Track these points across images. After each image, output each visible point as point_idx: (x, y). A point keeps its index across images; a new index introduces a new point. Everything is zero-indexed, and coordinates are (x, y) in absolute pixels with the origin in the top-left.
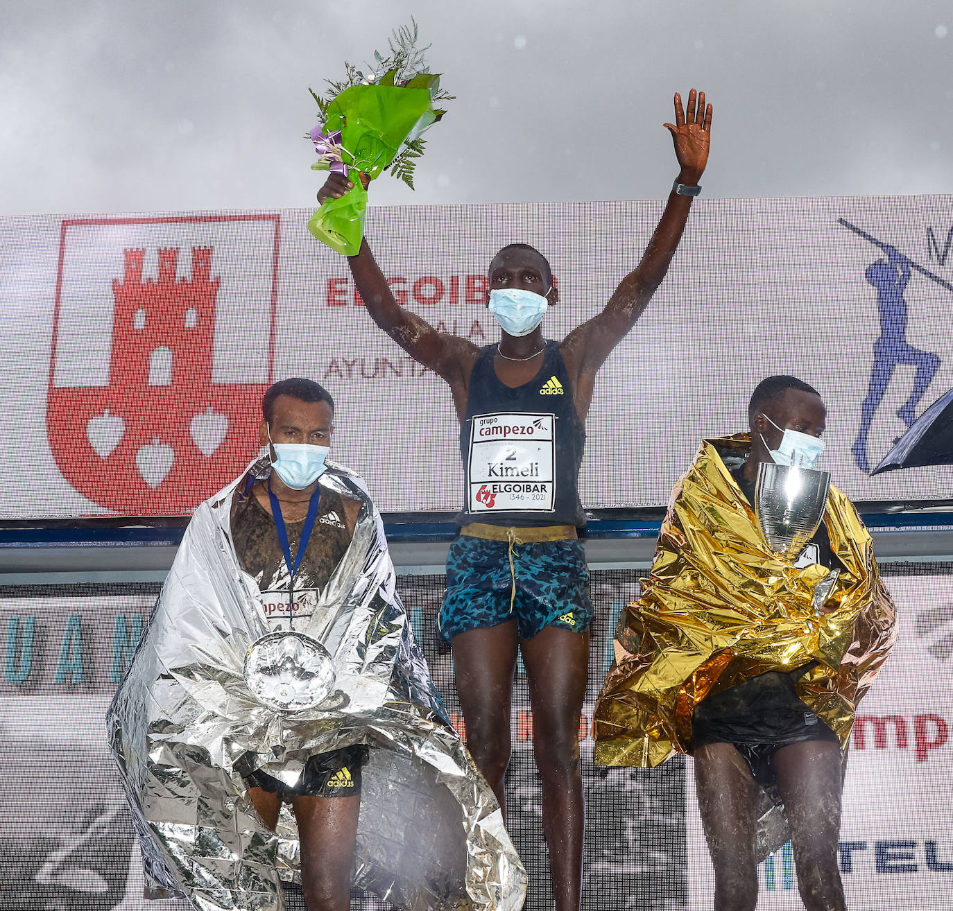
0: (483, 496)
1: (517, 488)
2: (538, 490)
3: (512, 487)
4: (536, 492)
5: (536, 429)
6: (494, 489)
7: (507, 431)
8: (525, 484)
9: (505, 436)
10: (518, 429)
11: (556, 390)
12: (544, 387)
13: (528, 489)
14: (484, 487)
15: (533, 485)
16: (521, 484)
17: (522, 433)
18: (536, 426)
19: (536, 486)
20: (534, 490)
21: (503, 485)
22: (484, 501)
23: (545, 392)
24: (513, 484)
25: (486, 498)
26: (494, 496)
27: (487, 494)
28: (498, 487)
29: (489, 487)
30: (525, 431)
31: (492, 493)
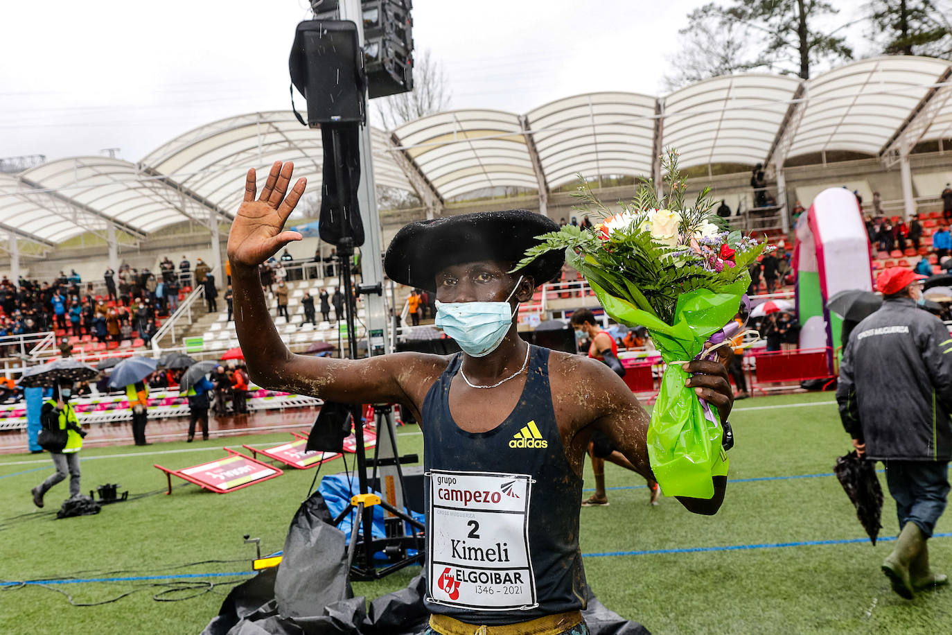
0: (446, 582)
1: (484, 578)
2: (510, 580)
3: (477, 576)
4: (508, 583)
5: (504, 495)
6: (458, 575)
7: (468, 499)
8: (493, 572)
9: (466, 505)
10: (480, 496)
11: (533, 442)
12: (516, 436)
13: (498, 580)
14: (447, 570)
15: (503, 573)
16: (488, 572)
17: (485, 501)
18: (504, 491)
19: (507, 574)
20: (505, 580)
21: (467, 571)
22: (448, 589)
23: (516, 444)
24: (479, 572)
25: (449, 585)
26: (457, 585)
27: (451, 579)
28: (461, 574)
29: (453, 572)
30: (489, 498)
31: (455, 580)
